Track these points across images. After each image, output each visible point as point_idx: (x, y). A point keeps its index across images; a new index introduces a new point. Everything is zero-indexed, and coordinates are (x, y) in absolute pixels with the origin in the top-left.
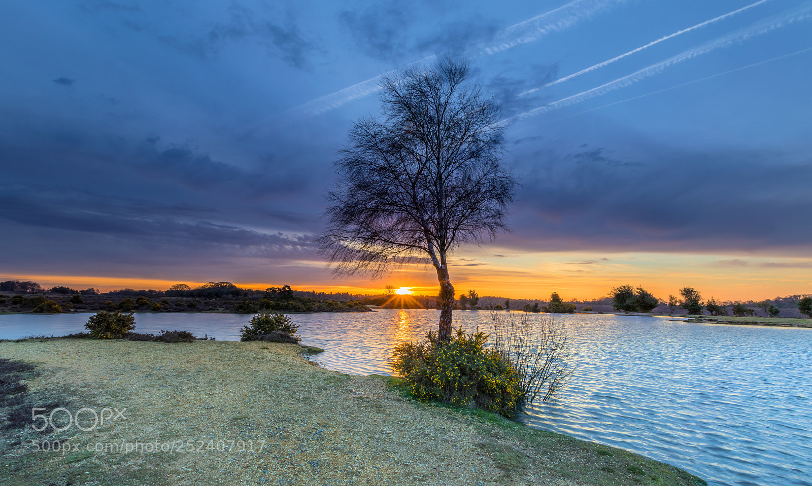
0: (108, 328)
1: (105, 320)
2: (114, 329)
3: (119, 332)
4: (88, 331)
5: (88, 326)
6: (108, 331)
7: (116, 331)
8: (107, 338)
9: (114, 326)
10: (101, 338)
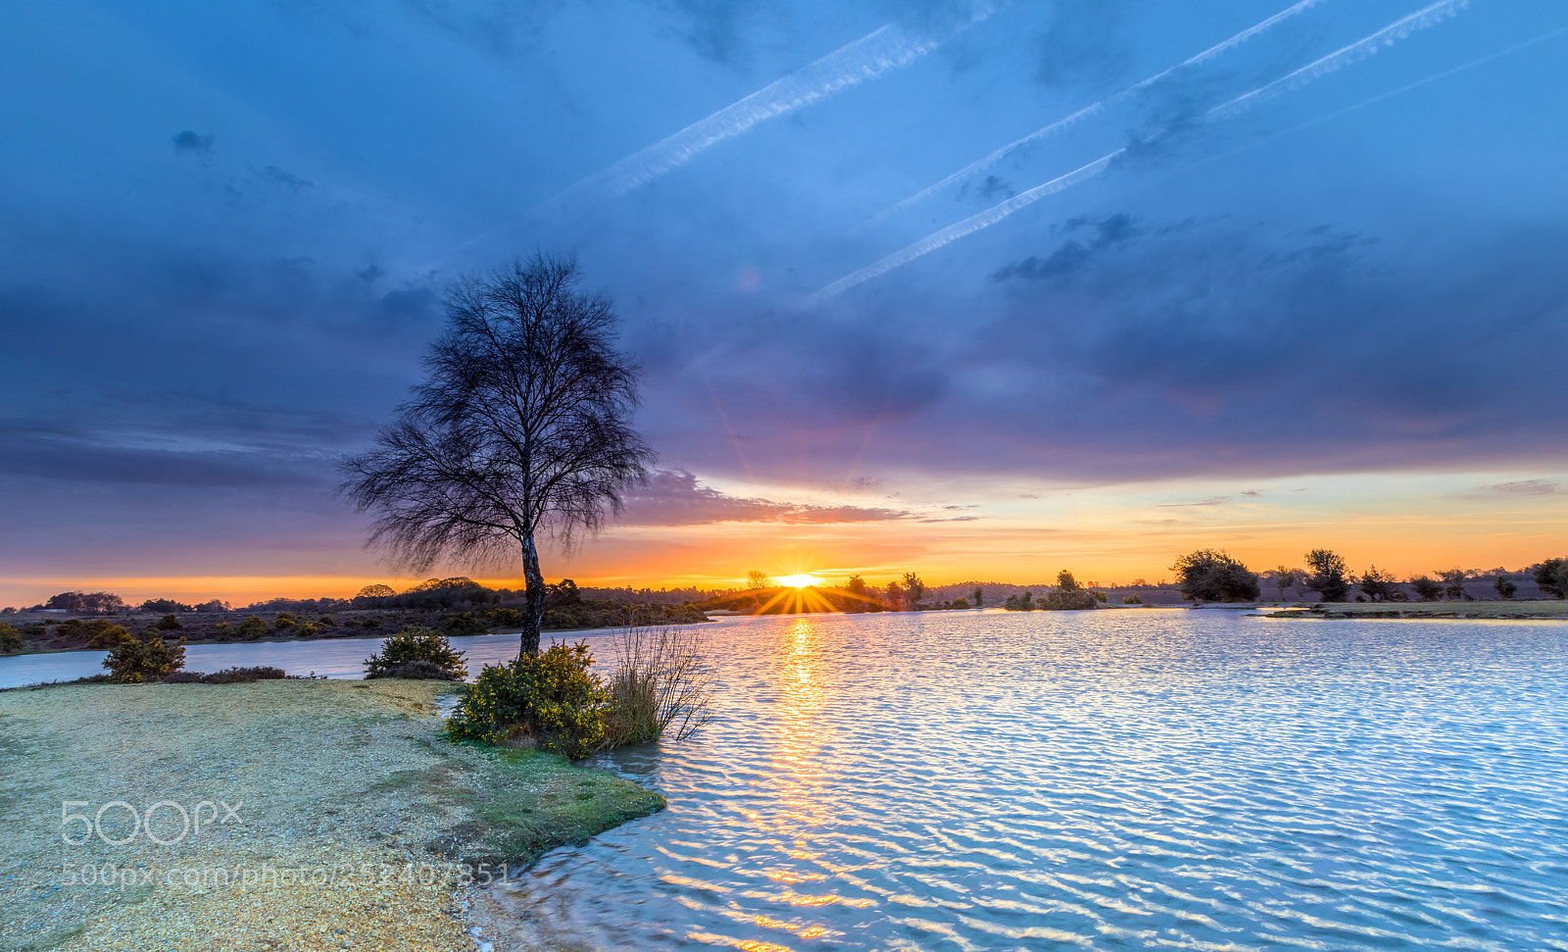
0: (137, 666)
1: (133, 654)
2: (146, 667)
3: (156, 671)
4: (109, 672)
5: (107, 664)
6: (138, 671)
7: (150, 669)
8: (135, 681)
9: (146, 662)
10: (127, 681)
